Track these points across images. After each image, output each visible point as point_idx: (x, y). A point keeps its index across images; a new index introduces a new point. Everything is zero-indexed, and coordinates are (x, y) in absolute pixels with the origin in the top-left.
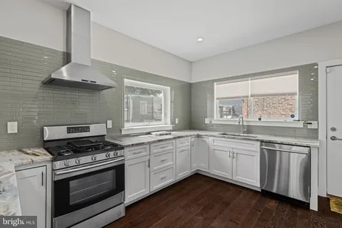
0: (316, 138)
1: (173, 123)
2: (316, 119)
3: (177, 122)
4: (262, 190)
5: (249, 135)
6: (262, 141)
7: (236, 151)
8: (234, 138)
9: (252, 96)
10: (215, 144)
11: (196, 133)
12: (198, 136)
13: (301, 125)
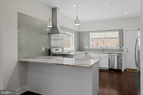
0: (123, 52)
1: (75, 48)
2: (123, 46)
4: (109, 69)
6: (109, 53)
7: (101, 57)
9: (104, 38)
10: (93, 55)
11: (85, 52)
12: (86, 53)
13: (119, 48)
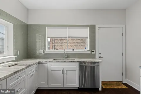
2: (95, 50)
3: (18, 54)
5: (69, 59)
7: (66, 69)
8: (65, 62)
9: (69, 37)
10: (52, 67)
12: (39, 63)
13: (89, 52)
